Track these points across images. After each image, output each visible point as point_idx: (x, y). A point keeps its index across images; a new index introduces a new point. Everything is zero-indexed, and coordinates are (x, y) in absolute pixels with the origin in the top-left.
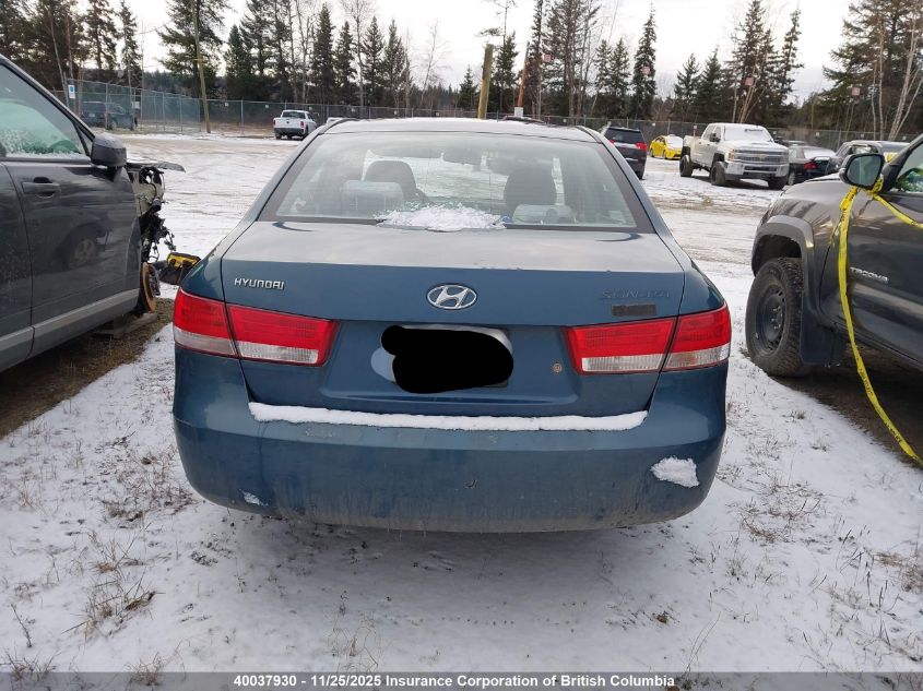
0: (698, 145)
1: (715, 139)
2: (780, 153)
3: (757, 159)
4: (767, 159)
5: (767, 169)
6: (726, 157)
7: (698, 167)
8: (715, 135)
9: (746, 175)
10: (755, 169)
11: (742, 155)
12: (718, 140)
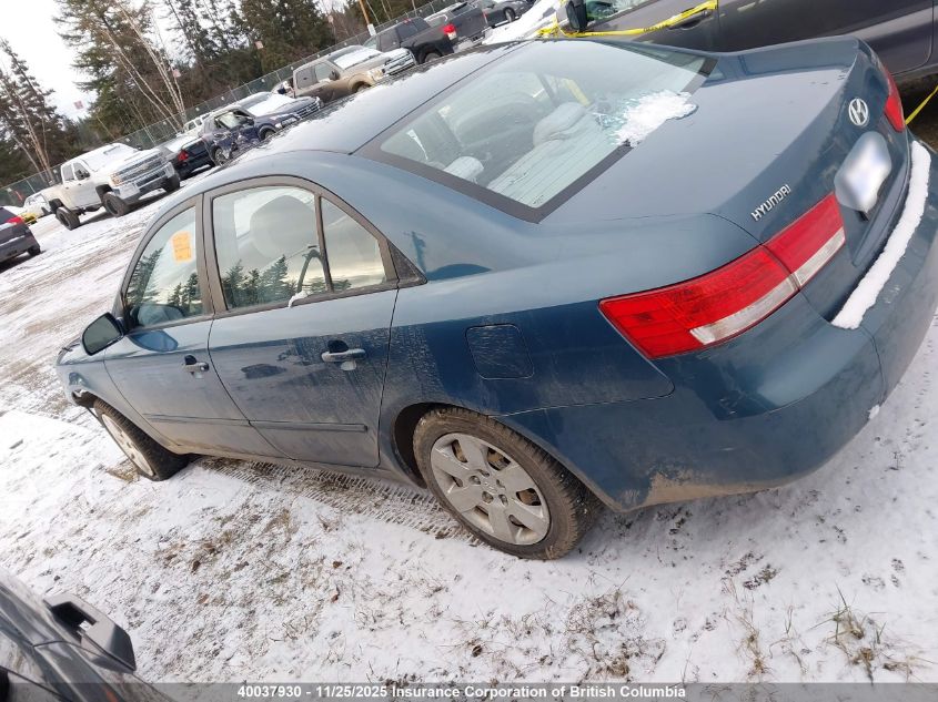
0: (67, 191)
1: (83, 175)
2: (156, 156)
3: (142, 172)
4: (149, 168)
5: (157, 176)
6: (112, 185)
7: (81, 211)
8: (80, 172)
9: (144, 191)
10: (147, 181)
11: (126, 175)
12: (88, 175)
